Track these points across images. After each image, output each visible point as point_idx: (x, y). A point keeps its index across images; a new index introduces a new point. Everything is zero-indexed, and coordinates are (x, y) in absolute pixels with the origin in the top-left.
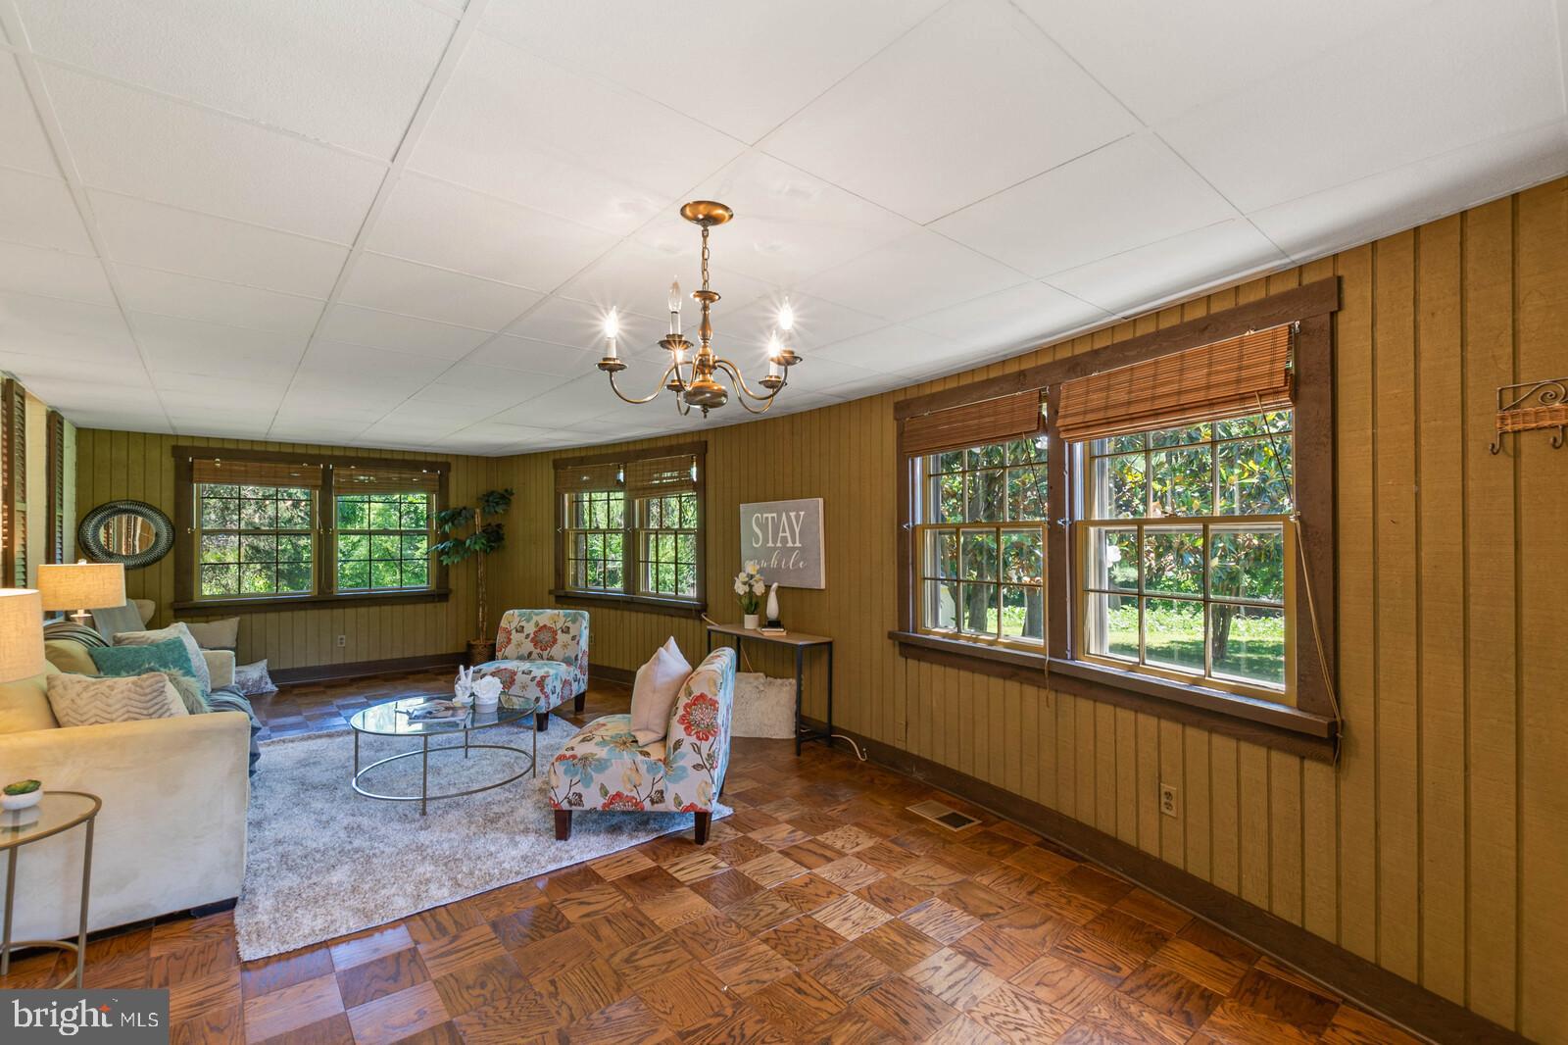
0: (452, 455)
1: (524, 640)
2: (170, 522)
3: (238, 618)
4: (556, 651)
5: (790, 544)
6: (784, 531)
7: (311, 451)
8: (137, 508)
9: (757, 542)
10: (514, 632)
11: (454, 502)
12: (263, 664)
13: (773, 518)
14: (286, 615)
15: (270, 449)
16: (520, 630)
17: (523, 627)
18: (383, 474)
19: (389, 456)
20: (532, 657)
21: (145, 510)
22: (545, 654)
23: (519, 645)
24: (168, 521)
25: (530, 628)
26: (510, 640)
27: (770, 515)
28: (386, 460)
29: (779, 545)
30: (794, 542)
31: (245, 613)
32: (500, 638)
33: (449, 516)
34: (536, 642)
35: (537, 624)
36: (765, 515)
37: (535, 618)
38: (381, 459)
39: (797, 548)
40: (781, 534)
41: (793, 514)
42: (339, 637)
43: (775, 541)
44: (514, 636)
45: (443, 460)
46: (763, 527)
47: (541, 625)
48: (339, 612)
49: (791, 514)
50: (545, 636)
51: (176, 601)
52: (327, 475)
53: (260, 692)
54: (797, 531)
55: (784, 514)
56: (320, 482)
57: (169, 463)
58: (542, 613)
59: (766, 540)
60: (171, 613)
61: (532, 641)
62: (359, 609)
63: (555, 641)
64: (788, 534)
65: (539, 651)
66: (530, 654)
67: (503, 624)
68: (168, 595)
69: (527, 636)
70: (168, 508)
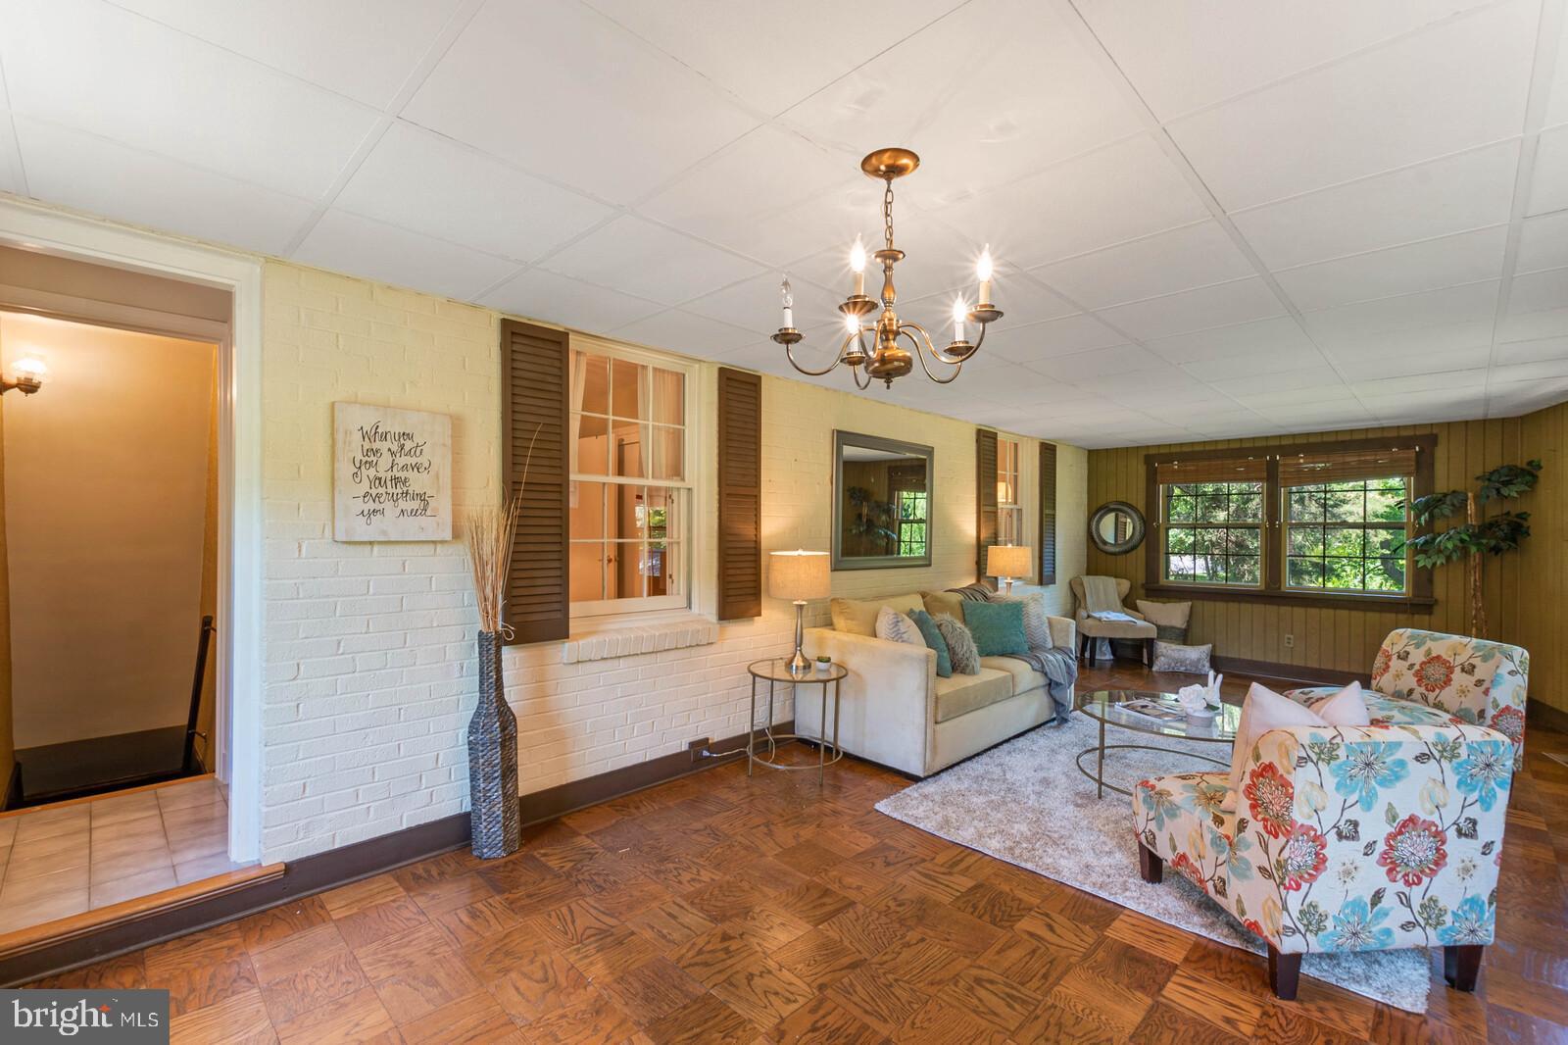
0: (1437, 424)
1: (1405, 671)
2: (1143, 519)
3: (1190, 603)
4: (1447, 695)
7: (1258, 444)
8: (1120, 507)
10: (1395, 657)
11: (1441, 486)
12: (1206, 648)
14: (1233, 606)
15: (1220, 447)
16: (1404, 656)
17: (1408, 653)
18: (1338, 458)
19: (1347, 437)
20: (1414, 696)
21: (1125, 508)
22: (1431, 696)
23: (1398, 676)
24: (1142, 518)
25: (1417, 657)
26: (1388, 667)
28: (1343, 442)
31: (1198, 599)
32: (1379, 661)
33: (1431, 506)
34: (1420, 677)
35: (1428, 652)
37: (1429, 644)
38: (1337, 443)
42: (1287, 636)
44: (1395, 663)
45: (1427, 431)
47: (1434, 655)
48: (1285, 610)
50: (1436, 672)
51: (1147, 583)
52: (1272, 467)
53: (1198, 672)
56: (1265, 474)
57: (1142, 469)
58: (1442, 639)
60: (1142, 592)
61: (1417, 674)
62: (1309, 609)
63: (1448, 681)
65: (1422, 690)
66: (1411, 692)
67: (1386, 645)
68: (1141, 578)
69: (1411, 666)
70: (1141, 506)
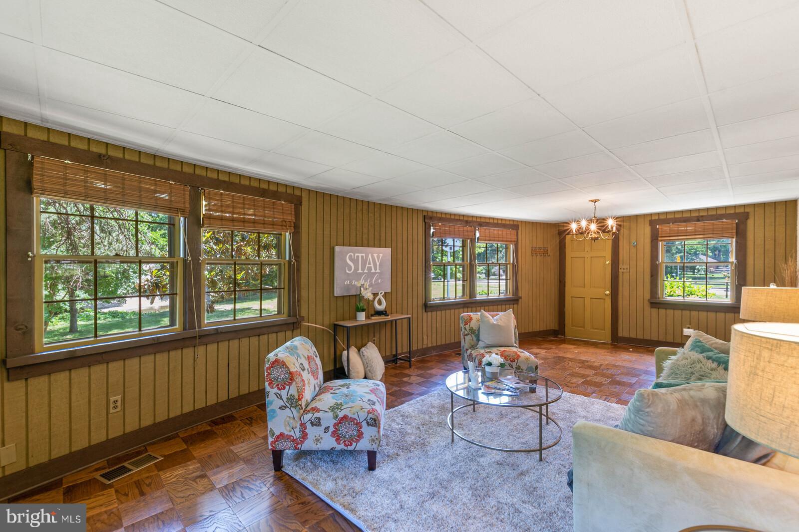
5: (373, 271)
6: (370, 264)
9: (350, 270)
13: (362, 257)
27: (360, 255)
29: (366, 271)
30: (376, 270)
36: (356, 255)
39: (378, 273)
40: (367, 265)
41: (375, 255)
43: (363, 269)
46: (355, 261)
49: (374, 255)
54: (378, 264)
55: (370, 255)
59: (357, 269)
64: (372, 265)
